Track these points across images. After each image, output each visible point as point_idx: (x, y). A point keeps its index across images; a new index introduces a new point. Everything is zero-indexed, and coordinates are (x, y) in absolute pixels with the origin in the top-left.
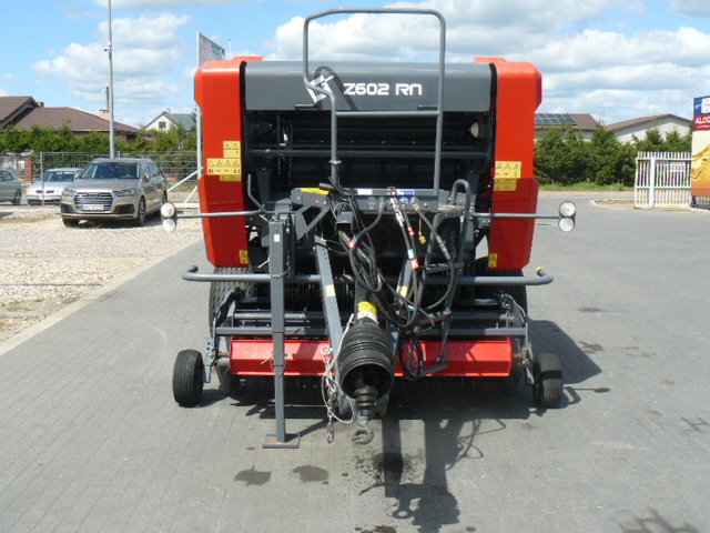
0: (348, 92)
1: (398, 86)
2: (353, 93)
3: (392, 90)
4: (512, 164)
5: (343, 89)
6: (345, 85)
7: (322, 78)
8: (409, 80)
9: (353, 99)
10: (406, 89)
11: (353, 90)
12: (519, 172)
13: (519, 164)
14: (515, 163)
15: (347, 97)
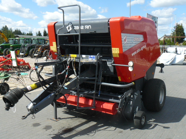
0: (75, 29)
1: (85, 26)
2: (76, 29)
3: (84, 28)
4: (116, 49)
5: (74, 28)
6: (74, 27)
7: (69, 25)
8: (88, 24)
9: (76, 30)
10: (87, 27)
11: (76, 28)
12: (119, 51)
13: (118, 49)
14: (117, 48)
15: (75, 30)
